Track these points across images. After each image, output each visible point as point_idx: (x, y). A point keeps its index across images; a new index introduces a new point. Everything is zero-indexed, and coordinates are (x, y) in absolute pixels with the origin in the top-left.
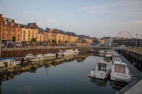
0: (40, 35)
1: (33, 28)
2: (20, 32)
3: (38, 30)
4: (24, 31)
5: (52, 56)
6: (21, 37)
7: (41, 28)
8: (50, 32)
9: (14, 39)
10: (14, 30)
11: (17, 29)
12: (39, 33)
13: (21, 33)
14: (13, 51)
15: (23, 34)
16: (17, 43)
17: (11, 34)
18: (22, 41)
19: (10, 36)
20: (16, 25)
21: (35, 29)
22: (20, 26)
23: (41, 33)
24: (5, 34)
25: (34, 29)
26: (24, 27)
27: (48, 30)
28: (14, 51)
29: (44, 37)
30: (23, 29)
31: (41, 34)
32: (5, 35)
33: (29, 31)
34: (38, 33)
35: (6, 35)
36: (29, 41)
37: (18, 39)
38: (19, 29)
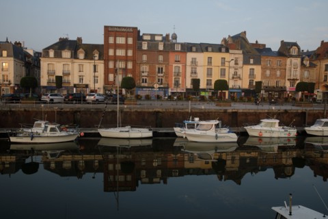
1: (223, 50)
2: (180, 65)
3: (241, 52)
4: (194, 62)
6: (185, 78)
8: (292, 56)
10: (166, 60)
11: (172, 57)
12: (246, 62)
13: (185, 67)
16: (173, 93)
18: (187, 89)
19: (154, 77)
21: (231, 51)
22: (180, 49)
23: (252, 61)
24: (143, 72)
25: (227, 51)
26: (194, 49)
27: (286, 49)
29: (268, 72)
30: (190, 56)
31: (255, 63)
32: (143, 74)
33: (210, 58)
34: (241, 62)
35: (146, 74)
36: (209, 87)
37: (175, 84)
38: (179, 57)
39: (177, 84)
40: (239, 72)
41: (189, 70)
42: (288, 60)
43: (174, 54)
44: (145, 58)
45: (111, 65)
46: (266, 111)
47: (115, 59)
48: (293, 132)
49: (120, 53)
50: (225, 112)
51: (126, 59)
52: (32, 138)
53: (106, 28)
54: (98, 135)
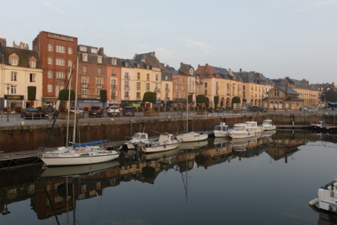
0: (164, 83)
1: (148, 67)
2: (116, 79)
3: (159, 70)
4: (127, 76)
5: (197, 139)
6: (120, 90)
7: (168, 66)
8: (190, 75)
9: (103, 95)
10: (104, 74)
11: (109, 70)
12: (163, 79)
13: (120, 80)
14: (102, 125)
15: (123, 83)
16: (110, 105)
17: (98, 85)
18: (122, 101)
19: (94, 89)
20: (108, 61)
21: (153, 69)
22: (116, 64)
23: (166, 77)
24: (83, 84)
25: (151, 68)
26: (126, 65)
27: (185, 70)
28: (105, 126)
29: (176, 87)
30: (124, 70)
31: (168, 80)
32: (84, 86)
33: (139, 74)
34: (160, 78)
35: (86, 86)
36: (138, 99)
37: (112, 97)
38: (116, 71)
40: (159, 86)
42: (189, 78)
43: (112, 68)
44: (85, 70)
45: (50, 75)
47: (55, 69)
49: (60, 62)
51: (66, 70)
53: (43, 32)
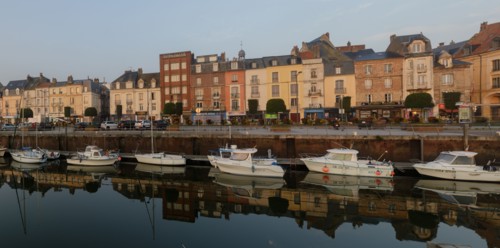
1: (293, 61)
2: (238, 86)
4: (255, 80)
6: (245, 99)
8: (412, 55)
10: (222, 82)
11: (229, 77)
12: (329, 72)
13: (244, 86)
16: (231, 117)
18: (246, 112)
19: (209, 101)
21: (304, 62)
22: (237, 68)
23: (338, 70)
24: (198, 96)
25: (299, 61)
26: (254, 65)
27: (399, 48)
29: (368, 83)
30: (249, 74)
31: (343, 73)
32: (198, 98)
33: (276, 73)
34: (320, 74)
35: (201, 98)
37: (233, 107)
38: (235, 77)
39: (235, 107)
40: (319, 87)
41: (249, 90)
43: (231, 74)
44: (199, 81)
45: (167, 92)
46: (342, 138)
47: (171, 85)
48: (386, 170)
49: (175, 79)
50: (277, 138)
51: (180, 84)
52: (81, 160)
53: (161, 56)
54: (135, 160)
